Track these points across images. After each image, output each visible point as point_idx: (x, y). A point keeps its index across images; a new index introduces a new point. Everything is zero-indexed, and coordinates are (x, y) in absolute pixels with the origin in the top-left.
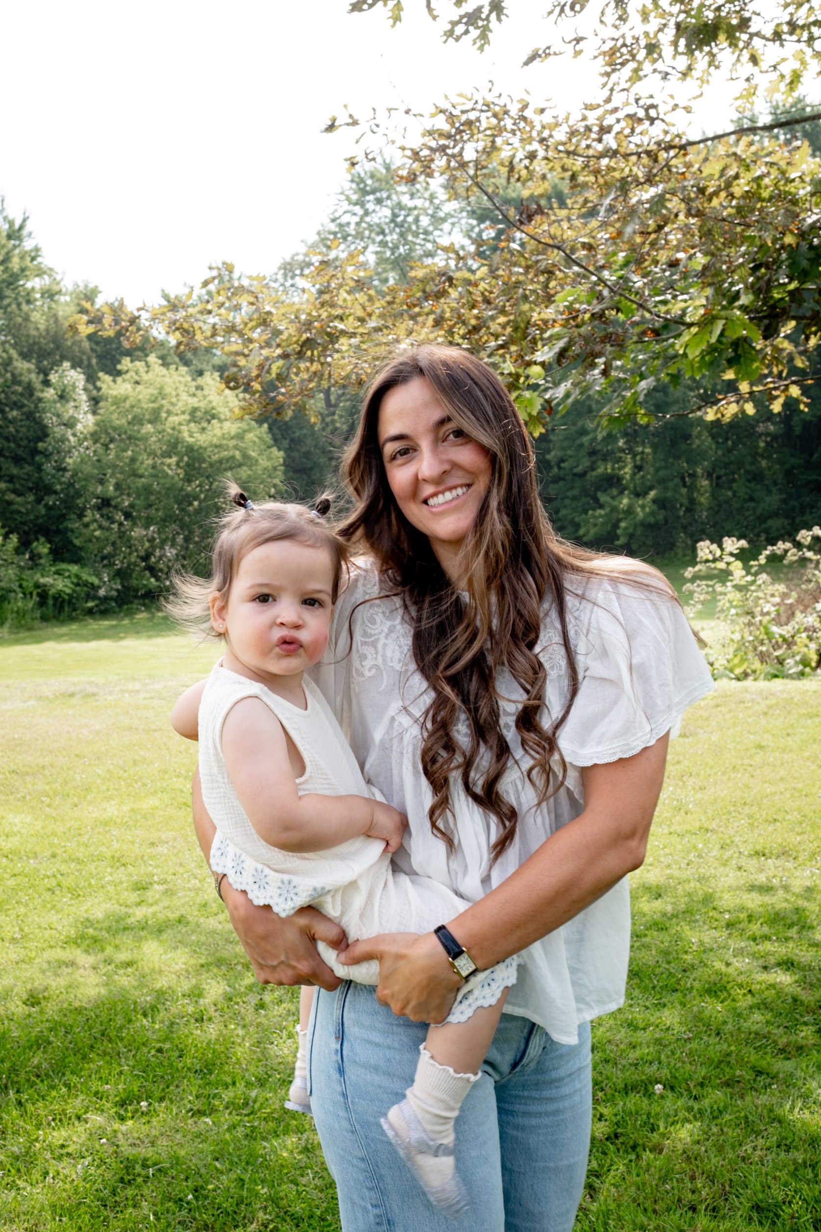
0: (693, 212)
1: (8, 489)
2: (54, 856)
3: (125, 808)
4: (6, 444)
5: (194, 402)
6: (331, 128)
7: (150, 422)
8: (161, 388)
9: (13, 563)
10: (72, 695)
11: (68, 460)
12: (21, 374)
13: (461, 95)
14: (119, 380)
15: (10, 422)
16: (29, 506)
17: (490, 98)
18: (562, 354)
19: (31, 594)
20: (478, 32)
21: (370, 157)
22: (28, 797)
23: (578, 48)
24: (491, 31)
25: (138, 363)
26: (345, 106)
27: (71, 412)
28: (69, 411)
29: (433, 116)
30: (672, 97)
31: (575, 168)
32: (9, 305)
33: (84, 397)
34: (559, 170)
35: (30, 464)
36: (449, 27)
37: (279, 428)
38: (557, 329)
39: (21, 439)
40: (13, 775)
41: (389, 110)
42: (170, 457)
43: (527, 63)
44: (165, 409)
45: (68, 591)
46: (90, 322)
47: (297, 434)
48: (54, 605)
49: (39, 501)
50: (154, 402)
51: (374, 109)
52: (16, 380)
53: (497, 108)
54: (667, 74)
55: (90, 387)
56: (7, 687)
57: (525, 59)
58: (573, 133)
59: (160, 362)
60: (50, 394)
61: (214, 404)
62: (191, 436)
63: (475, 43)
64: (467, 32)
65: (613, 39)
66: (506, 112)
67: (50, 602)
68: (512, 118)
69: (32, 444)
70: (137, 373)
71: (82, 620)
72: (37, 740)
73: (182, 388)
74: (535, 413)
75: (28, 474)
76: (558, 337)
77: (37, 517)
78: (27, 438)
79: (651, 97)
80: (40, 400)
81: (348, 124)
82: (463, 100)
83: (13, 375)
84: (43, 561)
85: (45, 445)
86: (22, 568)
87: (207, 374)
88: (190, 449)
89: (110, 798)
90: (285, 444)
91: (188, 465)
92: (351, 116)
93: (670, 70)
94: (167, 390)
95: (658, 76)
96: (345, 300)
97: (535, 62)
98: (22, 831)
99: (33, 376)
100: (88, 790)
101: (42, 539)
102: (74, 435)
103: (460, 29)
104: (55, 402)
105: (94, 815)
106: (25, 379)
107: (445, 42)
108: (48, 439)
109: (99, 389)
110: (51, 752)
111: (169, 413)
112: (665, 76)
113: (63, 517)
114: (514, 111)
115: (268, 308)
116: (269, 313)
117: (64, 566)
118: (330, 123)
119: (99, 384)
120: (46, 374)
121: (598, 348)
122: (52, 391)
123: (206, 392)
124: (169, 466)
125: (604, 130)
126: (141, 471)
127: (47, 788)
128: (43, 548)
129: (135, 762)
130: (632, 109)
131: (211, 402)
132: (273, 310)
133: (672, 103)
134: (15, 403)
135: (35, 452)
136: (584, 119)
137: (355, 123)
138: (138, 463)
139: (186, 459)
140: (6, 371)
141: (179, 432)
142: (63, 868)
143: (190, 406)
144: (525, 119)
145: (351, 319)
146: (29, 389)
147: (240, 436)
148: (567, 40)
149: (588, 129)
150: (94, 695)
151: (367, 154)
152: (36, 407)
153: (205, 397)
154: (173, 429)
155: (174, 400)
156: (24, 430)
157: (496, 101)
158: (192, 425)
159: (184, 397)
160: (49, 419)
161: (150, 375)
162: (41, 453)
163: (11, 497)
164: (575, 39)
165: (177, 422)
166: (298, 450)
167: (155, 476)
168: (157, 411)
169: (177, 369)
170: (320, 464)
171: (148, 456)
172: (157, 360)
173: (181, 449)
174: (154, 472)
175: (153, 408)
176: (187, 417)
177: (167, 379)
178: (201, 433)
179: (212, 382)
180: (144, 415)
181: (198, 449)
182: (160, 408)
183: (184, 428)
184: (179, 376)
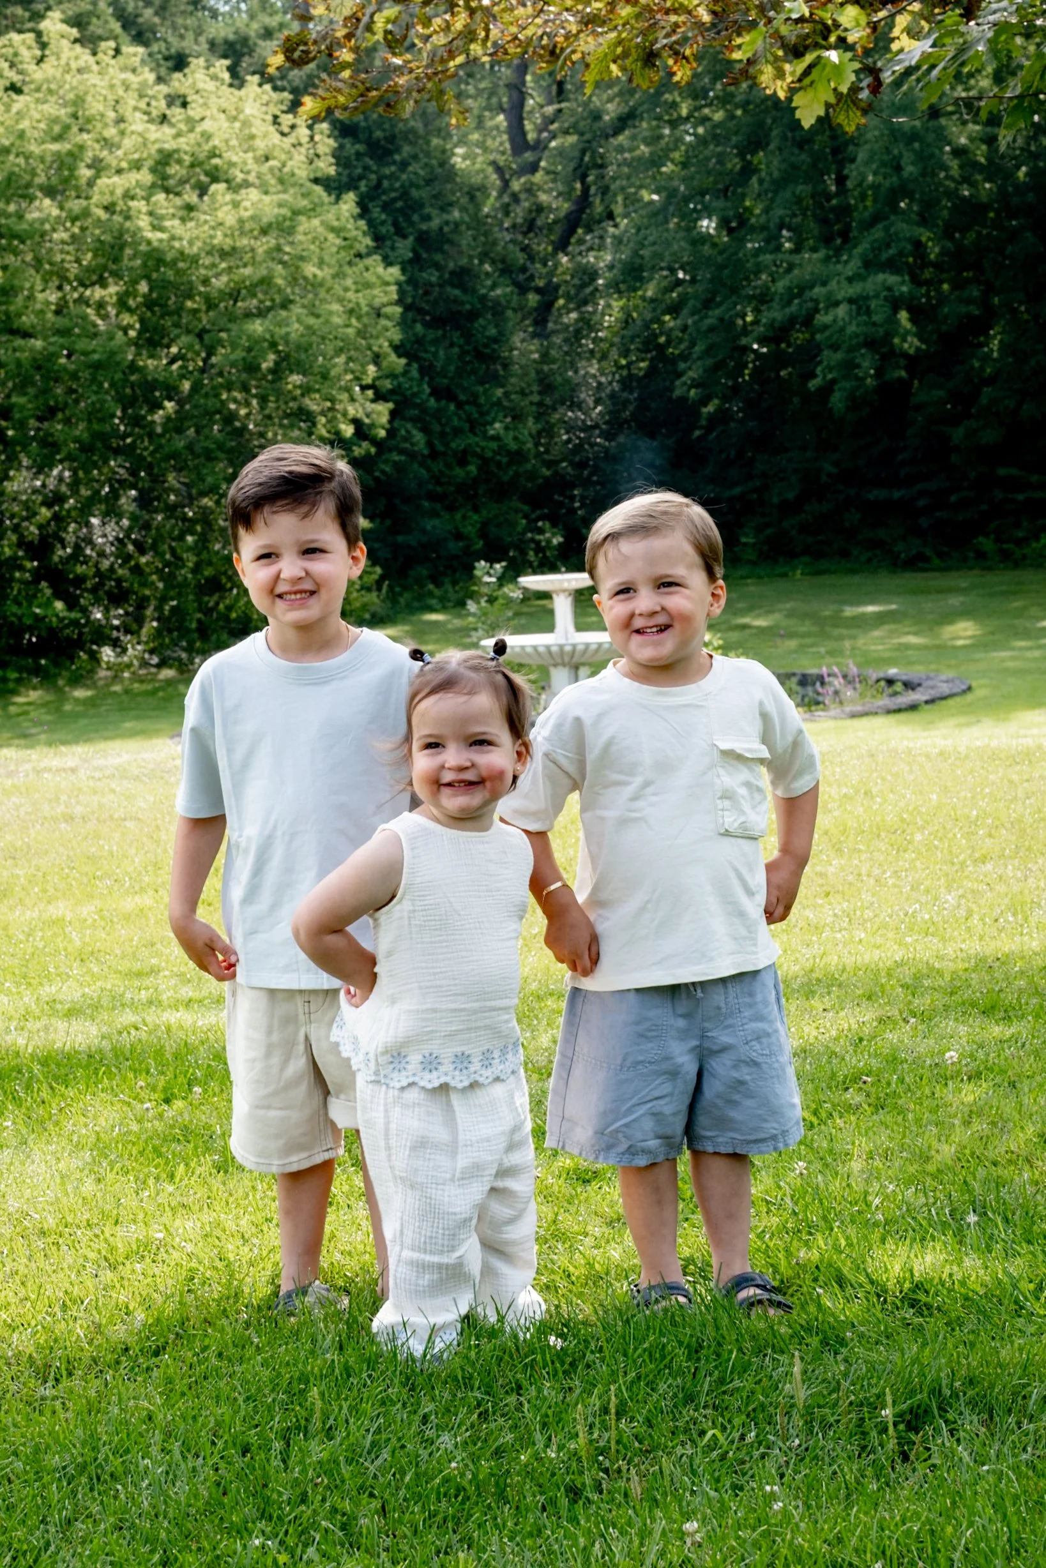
5: (162, 137)
7: (50, 192)
8: (79, 101)
25: (15, 37)
37: (385, 207)
42: (104, 285)
44: (89, 156)
47: (435, 223)
50: (58, 138)
59: (74, 32)
61: (216, 142)
62: (155, 228)
70: (12, 65)
73: (131, 100)
74: (844, 89)
87: (197, 64)
88: (155, 259)
90: (404, 247)
91: (149, 304)
94: (95, 107)
111: (98, 166)
123: (194, 112)
124: (101, 305)
126: (26, 320)
131: (207, 136)
138: (19, 300)
139: (143, 287)
141: (128, 218)
143: (153, 149)
147: (284, 227)
153: (192, 123)
154: (109, 208)
155: (111, 132)
158: (161, 197)
159: (137, 123)
161: (49, 69)
165: (119, 192)
166: (437, 266)
167: (64, 332)
168: (66, 163)
169: (117, 51)
170: (496, 302)
171: (45, 281)
172: (65, 28)
173: (131, 261)
174: (61, 322)
175: (58, 154)
176: (145, 177)
177: (93, 79)
178: (183, 220)
179: (211, 86)
180: (34, 173)
181: (174, 262)
182: (75, 155)
183: (139, 205)
184: (124, 69)
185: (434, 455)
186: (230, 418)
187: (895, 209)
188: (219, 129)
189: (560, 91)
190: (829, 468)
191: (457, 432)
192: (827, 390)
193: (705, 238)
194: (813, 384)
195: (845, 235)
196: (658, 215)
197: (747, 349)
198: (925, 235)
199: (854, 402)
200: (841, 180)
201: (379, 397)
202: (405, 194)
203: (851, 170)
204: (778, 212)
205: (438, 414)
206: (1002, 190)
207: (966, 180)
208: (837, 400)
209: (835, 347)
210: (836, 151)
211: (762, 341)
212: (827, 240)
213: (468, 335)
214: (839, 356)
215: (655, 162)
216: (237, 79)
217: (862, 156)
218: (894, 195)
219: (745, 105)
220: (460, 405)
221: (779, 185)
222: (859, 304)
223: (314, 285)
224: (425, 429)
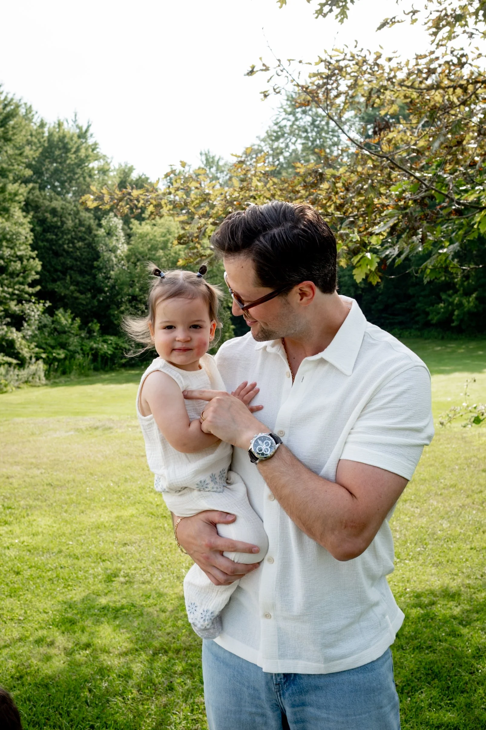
0: (482, 132)
1: (76, 290)
2: (60, 552)
3: (114, 515)
4: (75, 263)
6: (251, 72)
7: (162, 249)
9: (77, 335)
10: (97, 428)
11: (112, 273)
12: (85, 220)
13: (336, 50)
14: (143, 223)
15: (77, 249)
16: (88, 301)
17: (355, 51)
18: (393, 228)
19: (88, 354)
20: (339, 10)
21: (277, 91)
22: (54, 504)
23: (414, 17)
24: (348, 9)
26: (261, 58)
27: (114, 243)
28: (113, 242)
29: (317, 64)
30: (477, 48)
31: (413, 97)
32: (78, 178)
33: (122, 234)
34: (403, 98)
35: (89, 275)
36: (319, 7)
38: (390, 210)
39: (84, 259)
40: (49, 487)
41: (289, 60)
43: (379, 28)
45: (110, 352)
46: (95, 200)
48: (102, 361)
49: (94, 297)
50: (164, 237)
51: (279, 60)
52: (81, 224)
53: (360, 58)
54: (472, 34)
55: (126, 227)
56: (59, 421)
57: (378, 25)
58: (409, 74)
60: (101, 232)
63: (337, 17)
64: (331, 11)
65: (438, 11)
66: (365, 61)
67: (99, 359)
68: (370, 65)
69: (90, 263)
71: (118, 371)
72: (68, 461)
74: (373, 269)
75: (87, 281)
76: (391, 216)
77: (92, 307)
78: (88, 259)
79: (462, 49)
80: (96, 236)
81: (262, 70)
82: (337, 53)
83: (80, 221)
84: (95, 334)
85: (98, 263)
86: (82, 339)
89: (105, 507)
92: (264, 65)
93: (474, 31)
94: (173, 229)
95: (466, 36)
96: (257, 186)
97: (385, 27)
98: (44, 531)
99: (92, 221)
100: (92, 500)
101: (95, 321)
102: (116, 257)
103: (326, 9)
104: (104, 237)
105: (93, 520)
106: (87, 223)
107: (317, 18)
108: (100, 260)
109: (131, 229)
110: (76, 470)
112: (471, 35)
113: (108, 307)
114: (371, 59)
115: (207, 191)
116: (208, 194)
117: (108, 337)
118: (250, 69)
119: (131, 226)
120: (100, 220)
121: (417, 224)
122: (103, 230)
125: (431, 72)
127: (68, 497)
128: (96, 327)
129: (126, 480)
130: (448, 58)
132: (211, 192)
133: (477, 52)
134: (81, 238)
135: (92, 267)
136: (417, 64)
137: (267, 69)
140: (76, 218)
142: (63, 562)
144: (378, 65)
145: (262, 198)
146: (89, 230)
148: (406, 12)
149: (420, 71)
150: (110, 428)
151: (274, 90)
152: (93, 240)
154: (176, 253)
156: (85, 254)
157: (359, 53)
160: (101, 248)
162: (95, 268)
163: (77, 294)
164: (412, 12)
168: (166, 243)
175: (164, 240)
180: (158, 245)
182: (168, 241)
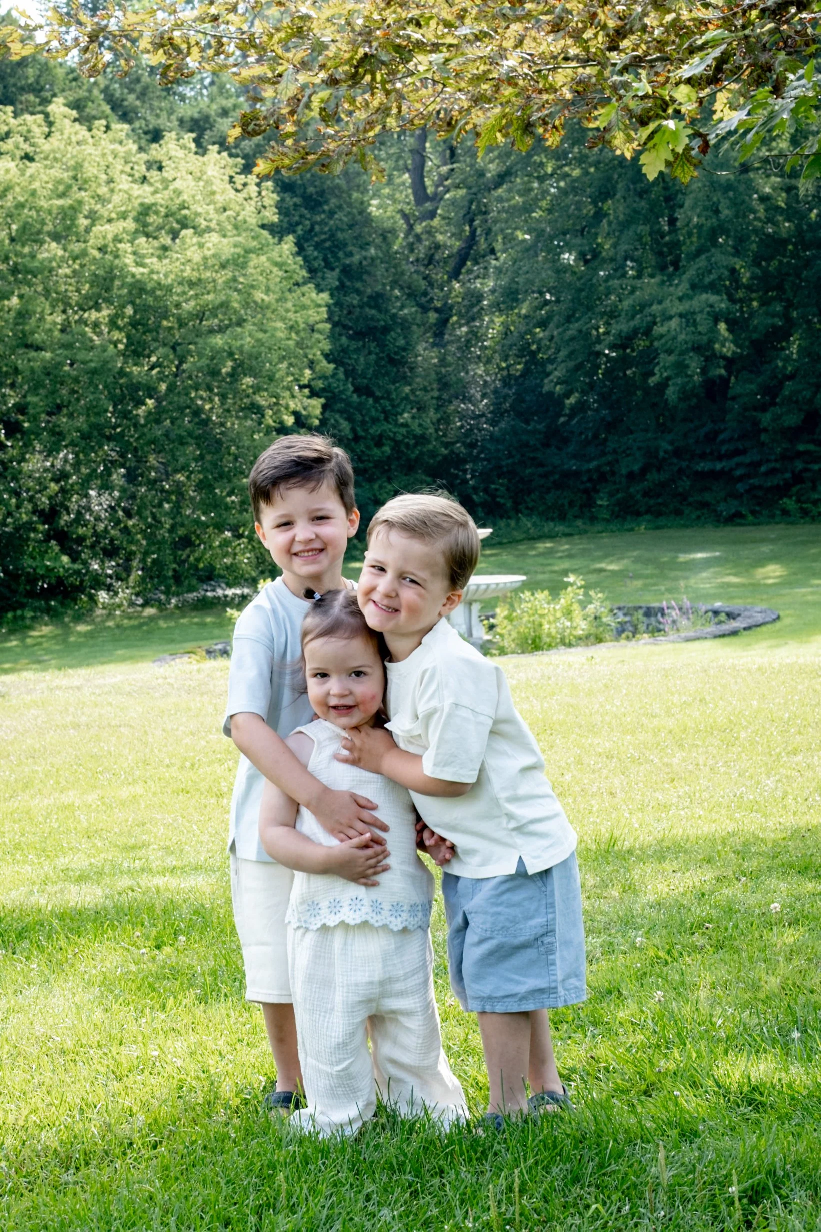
5: (144, 194)
7: (56, 237)
8: (78, 167)
25: (28, 117)
37: (317, 246)
42: (99, 309)
44: (86, 209)
47: (357, 258)
50: (63, 195)
59: (75, 113)
61: (185, 197)
62: (138, 264)
70: (26, 139)
73: (119, 165)
87: (170, 137)
88: (139, 288)
90: (333, 278)
91: (134, 324)
94: (90, 170)
111: (93, 217)
123: (168, 174)
124: (96, 325)
126: (38, 337)
131: (178, 193)
138: (33, 321)
139: (129, 311)
141: (117, 257)
143: (136, 203)
147: (238, 262)
153: (166, 183)
154: (102, 249)
155: (103, 190)
158: (143, 240)
159: (124, 183)
161: (55, 141)
165: (110, 236)
166: (358, 292)
167: (68, 346)
168: (69, 215)
169: (108, 127)
170: (405, 320)
171: (53, 307)
172: (67, 110)
173: (119, 290)
174: (66, 338)
175: (62, 208)
176: (130, 224)
177: (89, 149)
178: (160, 258)
179: (181, 153)
180: (43, 223)
181: (153, 290)
182: (75, 209)
183: (126, 247)
184: (113, 141)
185: (357, 439)
186: (197, 412)
187: (715, 243)
188: (187, 187)
189: (452, 154)
190: (665, 446)
191: (375, 421)
192: (663, 386)
193: (567, 268)
194: (653, 381)
195: (676, 264)
196: (530, 250)
197: (599, 354)
198: (738, 263)
199: (685, 395)
200: (672, 221)
201: (314, 394)
202: (332, 236)
203: (680, 214)
204: (624, 247)
205: (360, 407)
206: (798, 227)
207: (770, 220)
208: (671, 393)
209: (670, 352)
210: (668, 199)
211: (612, 347)
212: (663, 268)
213: (382, 346)
214: (672, 358)
215: (527, 209)
216: (201, 148)
217: (688, 203)
218: (714, 233)
219: (597, 164)
220: (377, 400)
221: (625, 225)
222: (687, 317)
223: (262, 307)
224: (350, 419)
